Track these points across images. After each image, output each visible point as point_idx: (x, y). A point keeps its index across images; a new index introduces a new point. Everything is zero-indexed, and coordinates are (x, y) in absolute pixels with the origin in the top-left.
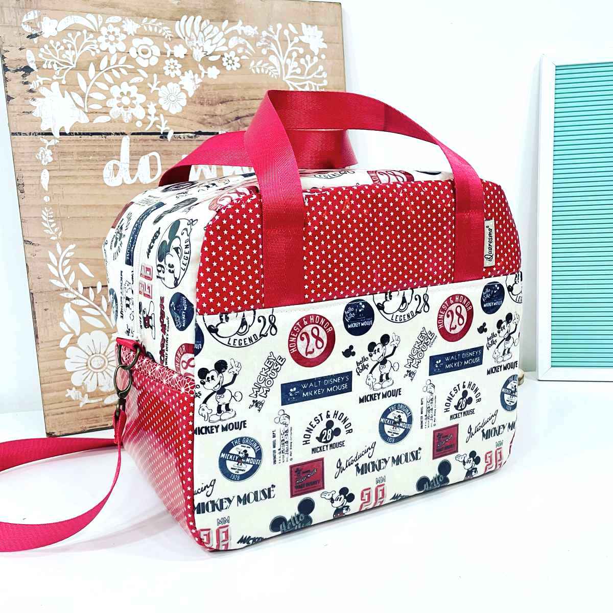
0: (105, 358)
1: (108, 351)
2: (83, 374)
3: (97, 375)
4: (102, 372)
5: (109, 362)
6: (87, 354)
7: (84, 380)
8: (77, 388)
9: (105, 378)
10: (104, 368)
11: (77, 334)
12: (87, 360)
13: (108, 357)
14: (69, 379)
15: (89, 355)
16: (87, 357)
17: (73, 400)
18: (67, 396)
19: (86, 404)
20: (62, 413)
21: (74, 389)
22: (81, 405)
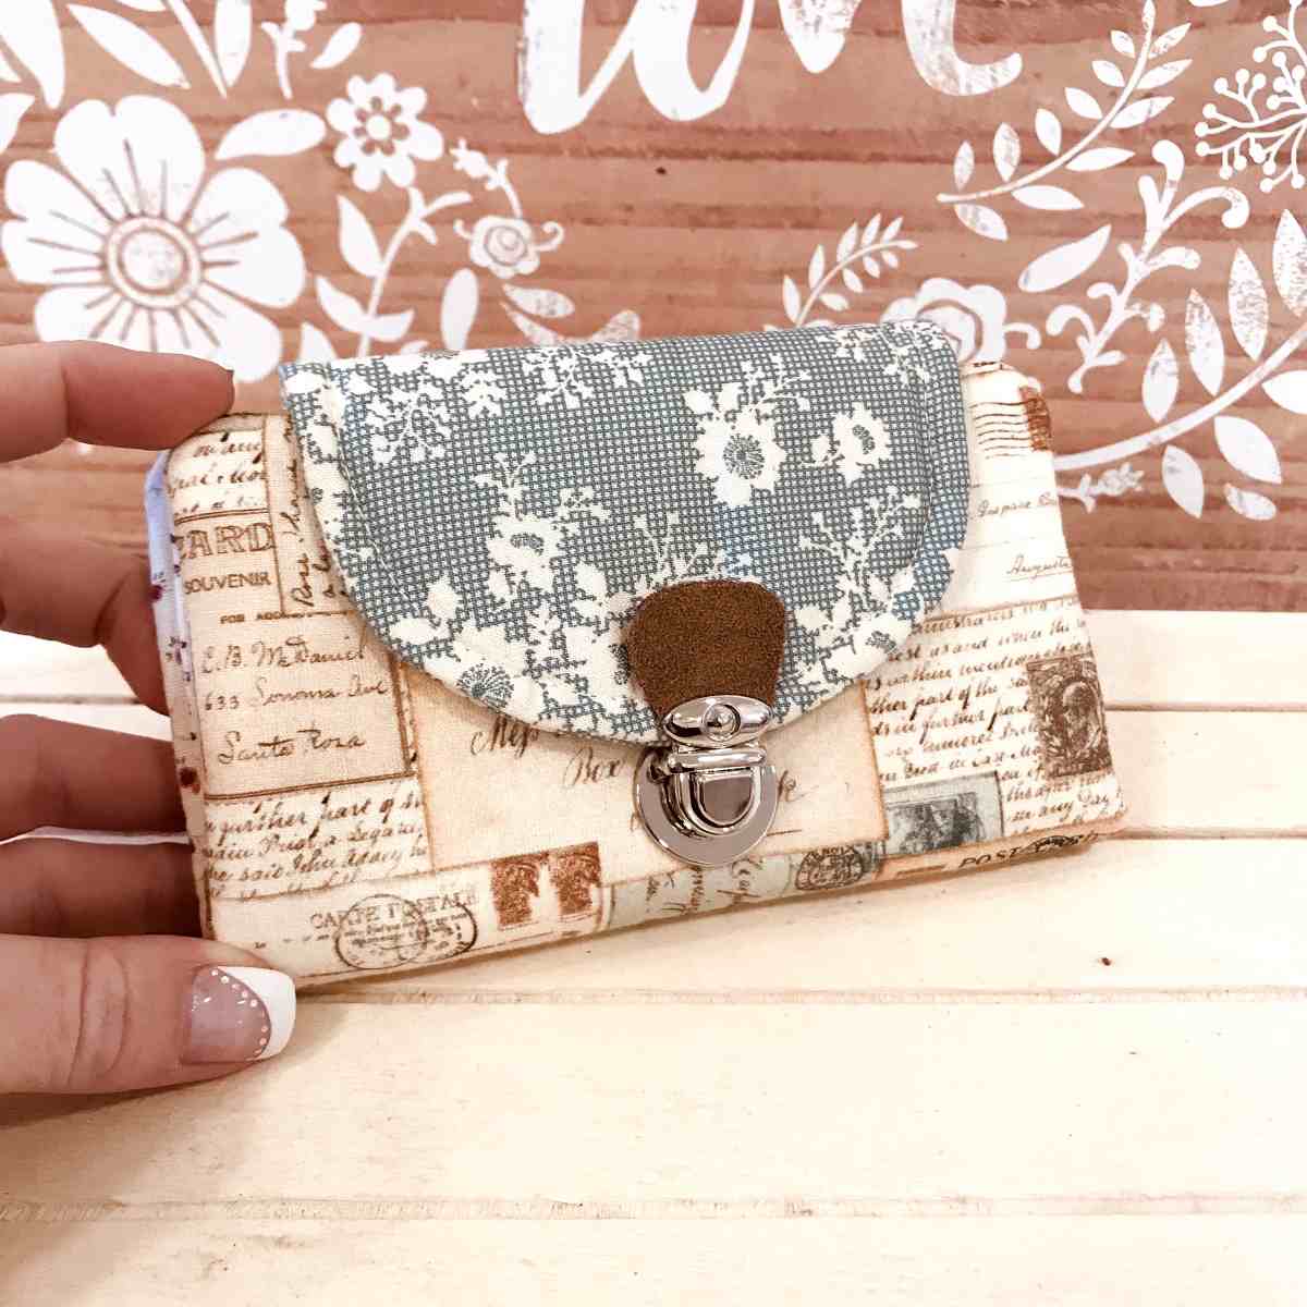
0: (186, 244)
1: (201, 215)
2: (89, 306)
3: (152, 322)
4: (173, 312)
5: (205, 265)
6: (101, 210)
10: (183, 294)
11: (53, 98)
12: (105, 238)
13: (202, 241)
14: (26, 319)
15: (109, 217)
16: (103, 226)
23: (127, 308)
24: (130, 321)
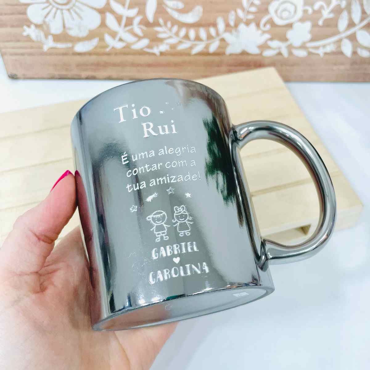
2: (44, 9)
3: (62, 14)
4: (69, 10)
7: (45, 17)
8: (37, 26)
9: (73, 19)
10: (71, 5)
14: (25, 13)
17: (33, 41)
18: (25, 34)
19: (52, 48)
20: (23, 54)
21: (33, 27)
22: (46, 48)
23: (54, 10)
24: (55, 13)
